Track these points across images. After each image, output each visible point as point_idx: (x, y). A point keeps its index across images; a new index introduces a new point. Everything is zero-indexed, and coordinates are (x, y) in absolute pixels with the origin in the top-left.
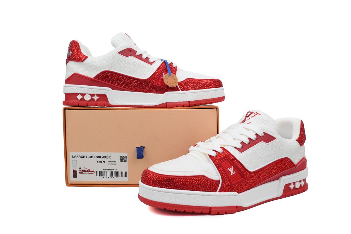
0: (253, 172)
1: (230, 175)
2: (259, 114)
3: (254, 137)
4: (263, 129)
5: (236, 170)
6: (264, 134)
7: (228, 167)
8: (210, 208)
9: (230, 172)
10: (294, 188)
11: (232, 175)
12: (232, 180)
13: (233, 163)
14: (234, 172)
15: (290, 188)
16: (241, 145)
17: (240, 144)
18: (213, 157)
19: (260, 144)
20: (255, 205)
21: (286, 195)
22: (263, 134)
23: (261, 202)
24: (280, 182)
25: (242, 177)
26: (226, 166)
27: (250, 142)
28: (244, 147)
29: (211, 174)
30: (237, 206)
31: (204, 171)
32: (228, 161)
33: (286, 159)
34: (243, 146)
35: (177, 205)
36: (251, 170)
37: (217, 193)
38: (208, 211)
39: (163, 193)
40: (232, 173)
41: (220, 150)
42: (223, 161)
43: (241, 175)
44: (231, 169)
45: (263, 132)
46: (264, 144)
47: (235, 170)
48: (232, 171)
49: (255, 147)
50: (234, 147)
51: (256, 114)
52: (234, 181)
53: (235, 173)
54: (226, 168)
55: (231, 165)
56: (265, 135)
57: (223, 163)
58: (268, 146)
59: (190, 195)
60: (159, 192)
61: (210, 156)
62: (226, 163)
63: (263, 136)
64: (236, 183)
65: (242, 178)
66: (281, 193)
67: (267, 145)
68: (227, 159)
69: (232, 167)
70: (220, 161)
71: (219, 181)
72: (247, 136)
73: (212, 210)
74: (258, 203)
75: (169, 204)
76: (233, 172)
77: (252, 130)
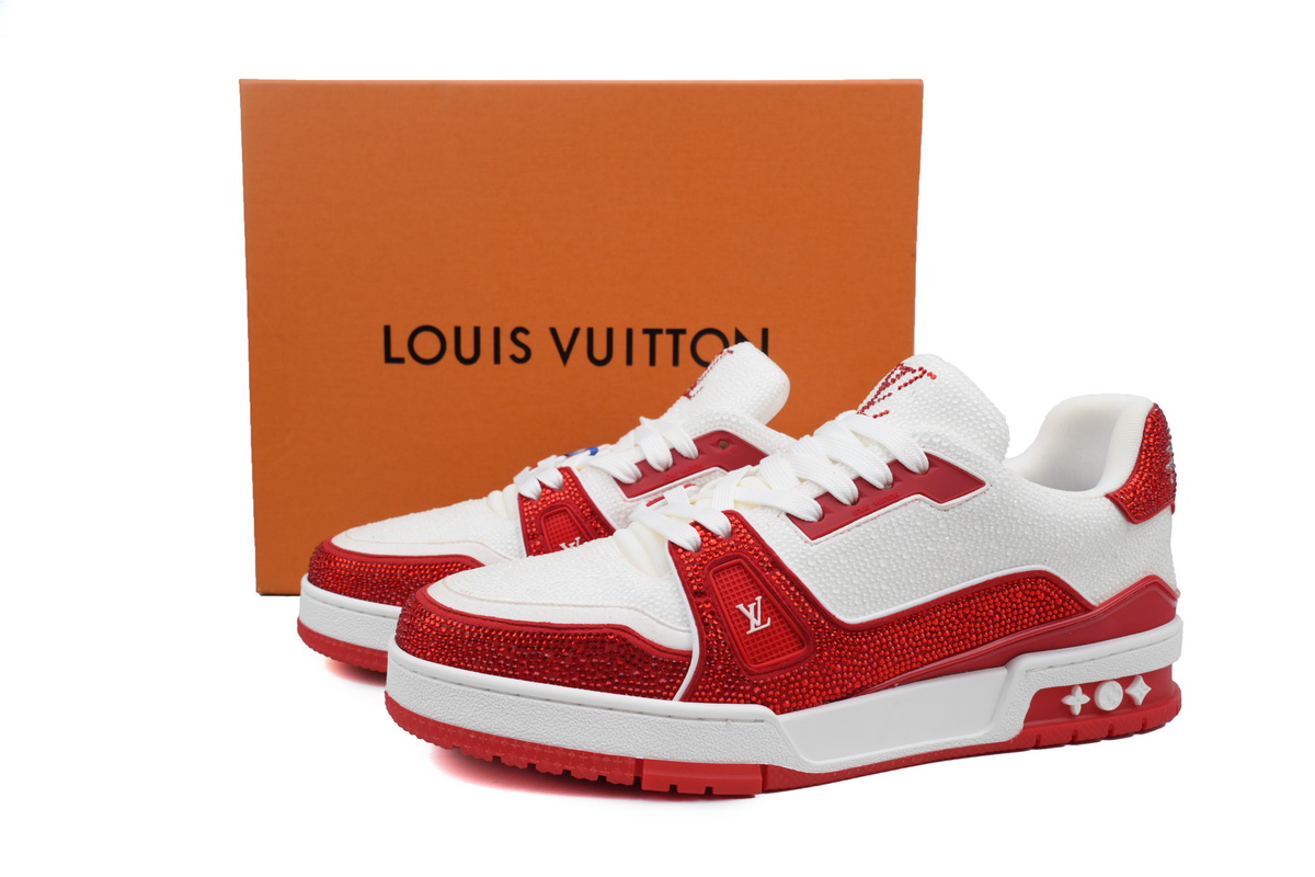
0: (861, 624)
1: (744, 631)
2: (930, 374)
3: (879, 475)
4: (926, 440)
5: (777, 612)
6: (931, 465)
7: (738, 598)
8: (640, 763)
9: (747, 622)
10: (1091, 708)
11: (756, 633)
12: (752, 654)
13: (764, 582)
14: (763, 622)
15: (1068, 708)
16: (819, 506)
17: (816, 503)
18: (685, 550)
19: (905, 505)
20: (863, 768)
21: (1039, 736)
22: (925, 463)
23: (902, 759)
24: (1008, 679)
25: (803, 646)
26: (730, 594)
27: (861, 494)
28: (832, 515)
29: (658, 621)
30: (764, 768)
31: (631, 608)
32: (746, 571)
33: (1037, 578)
34: (825, 510)
35: (500, 738)
36: (851, 615)
37: (675, 705)
38: (628, 778)
39: (449, 685)
40: (756, 624)
41: (720, 526)
42: (722, 569)
43: (796, 635)
44: (752, 606)
45: (927, 454)
46: (922, 505)
47: (768, 612)
48: (755, 618)
49: (879, 519)
50: (788, 515)
51: (918, 374)
52: (760, 657)
53: (768, 624)
54: (732, 600)
55: (753, 592)
56: (933, 470)
57: (722, 577)
58: (945, 514)
59: (556, 704)
60: (436, 681)
61: (673, 547)
62: (735, 579)
63: (925, 472)
64: (769, 669)
65: (800, 648)
66: (1013, 726)
67: (939, 514)
68: (740, 564)
69: (759, 598)
70: (709, 569)
71: (688, 655)
72: (849, 469)
73: (646, 772)
74: (885, 759)
75: (468, 732)
76: (758, 622)
77: (880, 445)
